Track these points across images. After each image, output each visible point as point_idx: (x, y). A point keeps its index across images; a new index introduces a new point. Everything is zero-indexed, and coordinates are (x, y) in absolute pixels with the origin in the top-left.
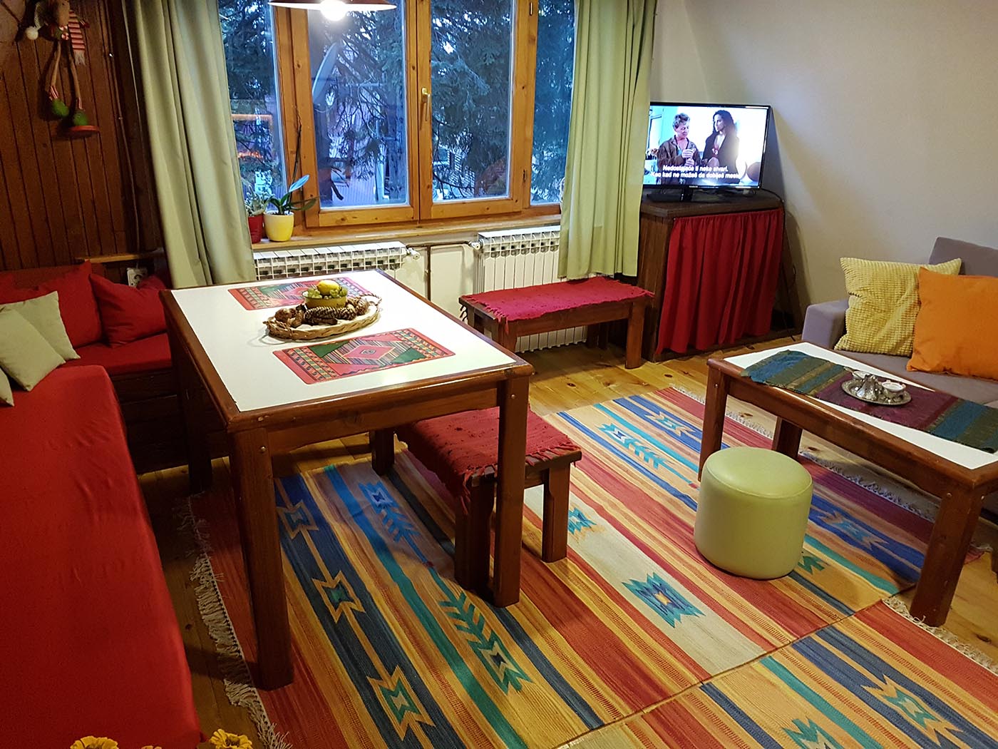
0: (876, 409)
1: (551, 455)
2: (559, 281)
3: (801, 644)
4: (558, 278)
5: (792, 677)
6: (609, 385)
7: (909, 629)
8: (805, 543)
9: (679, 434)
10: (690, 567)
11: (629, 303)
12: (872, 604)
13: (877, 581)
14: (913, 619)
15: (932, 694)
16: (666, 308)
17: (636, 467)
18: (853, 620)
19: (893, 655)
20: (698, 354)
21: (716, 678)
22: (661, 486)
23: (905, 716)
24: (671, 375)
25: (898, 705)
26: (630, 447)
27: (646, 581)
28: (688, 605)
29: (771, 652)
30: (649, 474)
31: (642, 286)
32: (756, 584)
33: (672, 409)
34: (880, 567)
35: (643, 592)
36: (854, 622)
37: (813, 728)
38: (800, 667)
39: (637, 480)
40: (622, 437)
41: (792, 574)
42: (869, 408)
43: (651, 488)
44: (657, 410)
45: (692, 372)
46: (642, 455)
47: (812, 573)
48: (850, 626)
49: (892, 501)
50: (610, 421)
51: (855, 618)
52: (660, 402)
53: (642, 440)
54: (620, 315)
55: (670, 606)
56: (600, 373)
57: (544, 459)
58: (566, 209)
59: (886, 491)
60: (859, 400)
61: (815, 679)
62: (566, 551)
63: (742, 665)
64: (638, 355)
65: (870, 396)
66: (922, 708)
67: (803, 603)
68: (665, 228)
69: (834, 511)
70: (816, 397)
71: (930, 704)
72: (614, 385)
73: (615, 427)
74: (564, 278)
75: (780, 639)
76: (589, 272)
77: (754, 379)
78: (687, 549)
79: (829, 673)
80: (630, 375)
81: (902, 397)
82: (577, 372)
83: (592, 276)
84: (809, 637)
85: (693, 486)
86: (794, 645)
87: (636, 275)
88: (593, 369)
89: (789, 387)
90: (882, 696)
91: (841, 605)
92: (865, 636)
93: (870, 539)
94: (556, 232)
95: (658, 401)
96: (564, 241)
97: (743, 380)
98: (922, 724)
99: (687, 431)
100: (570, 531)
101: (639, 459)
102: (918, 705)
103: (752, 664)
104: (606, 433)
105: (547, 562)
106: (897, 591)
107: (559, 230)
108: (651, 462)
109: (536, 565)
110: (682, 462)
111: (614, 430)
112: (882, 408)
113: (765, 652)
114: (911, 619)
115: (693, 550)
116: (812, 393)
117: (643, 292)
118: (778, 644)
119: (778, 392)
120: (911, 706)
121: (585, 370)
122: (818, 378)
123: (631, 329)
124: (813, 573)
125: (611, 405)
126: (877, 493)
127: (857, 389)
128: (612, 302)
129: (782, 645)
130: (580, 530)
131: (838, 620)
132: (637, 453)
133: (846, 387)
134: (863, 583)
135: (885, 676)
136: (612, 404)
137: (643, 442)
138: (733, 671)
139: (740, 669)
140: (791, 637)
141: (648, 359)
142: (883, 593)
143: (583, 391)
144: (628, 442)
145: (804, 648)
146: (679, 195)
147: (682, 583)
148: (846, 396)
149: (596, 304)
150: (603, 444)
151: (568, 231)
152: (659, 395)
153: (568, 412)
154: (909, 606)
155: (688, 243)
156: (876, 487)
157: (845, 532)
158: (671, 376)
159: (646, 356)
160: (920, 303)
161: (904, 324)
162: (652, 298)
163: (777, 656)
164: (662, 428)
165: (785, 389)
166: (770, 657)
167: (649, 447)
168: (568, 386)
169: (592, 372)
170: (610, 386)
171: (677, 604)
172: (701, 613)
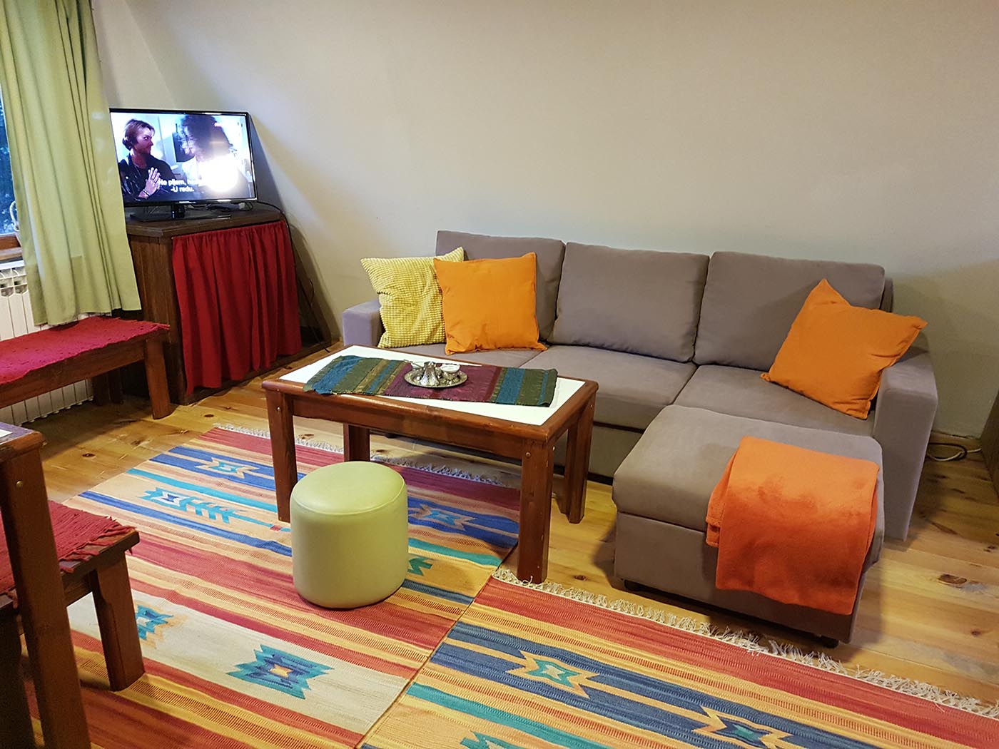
0: (443, 393)
1: (95, 550)
2: (38, 329)
3: (438, 654)
4: (35, 326)
5: (443, 695)
6: (139, 443)
7: (523, 595)
8: (410, 547)
9: (242, 476)
10: (301, 621)
11: (141, 342)
12: (484, 583)
13: (480, 559)
14: (522, 583)
15: (564, 650)
16: (187, 340)
17: (203, 530)
18: (476, 607)
19: (520, 626)
20: (235, 386)
21: (368, 735)
22: (239, 541)
23: (553, 684)
24: (211, 414)
25: (543, 675)
26: (188, 509)
27: (256, 660)
28: (311, 665)
29: (413, 678)
30: (220, 532)
31: (151, 319)
32: (374, 609)
33: (224, 451)
34: (478, 545)
35: (256, 673)
36: (477, 608)
37: (482, 740)
38: (446, 680)
39: (209, 544)
40: (174, 500)
41: (407, 584)
42: (436, 393)
43: (228, 548)
44: (208, 457)
45: (235, 406)
46: (205, 513)
47: (422, 575)
48: (475, 613)
49: (464, 478)
50: (153, 485)
51: (476, 604)
52: (209, 447)
53: (200, 495)
54: (132, 358)
55: (293, 676)
56: (123, 433)
57: (86, 558)
58: (26, 239)
59: (456, 470)
60: (424, 387)
61: (464, 686)
62: (142, 665)
63: (391, 707)
64: (166, 401)
65: (433, 382)
66: (563, 669)
67: (425, 609)
68: (162, 250)
69: (421, 505)
70: (386, 395)
71: (567, 661)
72: (146, 442)
73: (162, 490)
74: (44, 324)
75: (415, 658)
76: (78, 313)
77: (320, 392)
78: (289, 601)
79: (474, 673)
80: (162, 425)
81: (459, 377)
82: (91, 438)
83: (83, 317)
84: (443, 643)
85: (275, 528)
86: (432, 659)
87: (141, 309)
88: (112, 429)
89: (357, 391)
90: (527, 673)
91: (460, 597)
92: (490, 618)
93: (461, 520)
94: (19, 269)
95: (206, 446)
96: (32, 278)
97: (309, 395)
98: (568, 684)
99: (250, 470)
100: (142, 637)
101: (204, 519)
102: (558, 667)
103: (400, 701)
104: (152, 501)
105: (118, 690)
106: (501, 561)
107: (23, 265)
108: (219, 517)
109: (106, 701)
110: (254, 506)
111: (162, 495)
112: (447, 390)
113: (408, 680)
114: (521, 584)
115: (297, 601)
116: (380, 392)
117: (156, 325)
118: (417, 665)
119: (347, 399)
120: (553, 671)
121: (103, 433)
122: (380, 376)
123: (151, 372)
124: (424, 573)
125: (148, 466)
126: (450, 475)
127: (418, 378)
128: (118, 343)
129: (422, 664)
130: (153, 631)
131: (462, 613)
132: (198, 513)
133: (408, 378)
134: (470, 565)
135: (522, 652)
136: (151, 465)
137: (202, 497)
138: (383, 718)
139: (390, 711)
140: (426, 651)
141: (179, 403)
142: (490, 569)
143: (106, 458)
144: (183, 504)
145: (443, 657)
146: (169, 213)
147: (296, 642)
148: (412, 387)
149: (99, 349)
150: (154, 516)
151: (37, 266)
152: (205, 440)
153: (93, 490)
154: (516, 572)
155: (194, 264)
156: (448, 469)
157: (438, 521)
158: (212, 416)
159: (176, 400)
160: (441, 291)
161: (433, 312)
162: (168, 331)
163: (421, 679)
164: (219, 475)
165: (354, 394)
166: (415, 683)
167: (212, 501)
168: (85, 458)
169: (114, 433)
170: (142, 444)
171: (300, 670)
172: (328, 668)
